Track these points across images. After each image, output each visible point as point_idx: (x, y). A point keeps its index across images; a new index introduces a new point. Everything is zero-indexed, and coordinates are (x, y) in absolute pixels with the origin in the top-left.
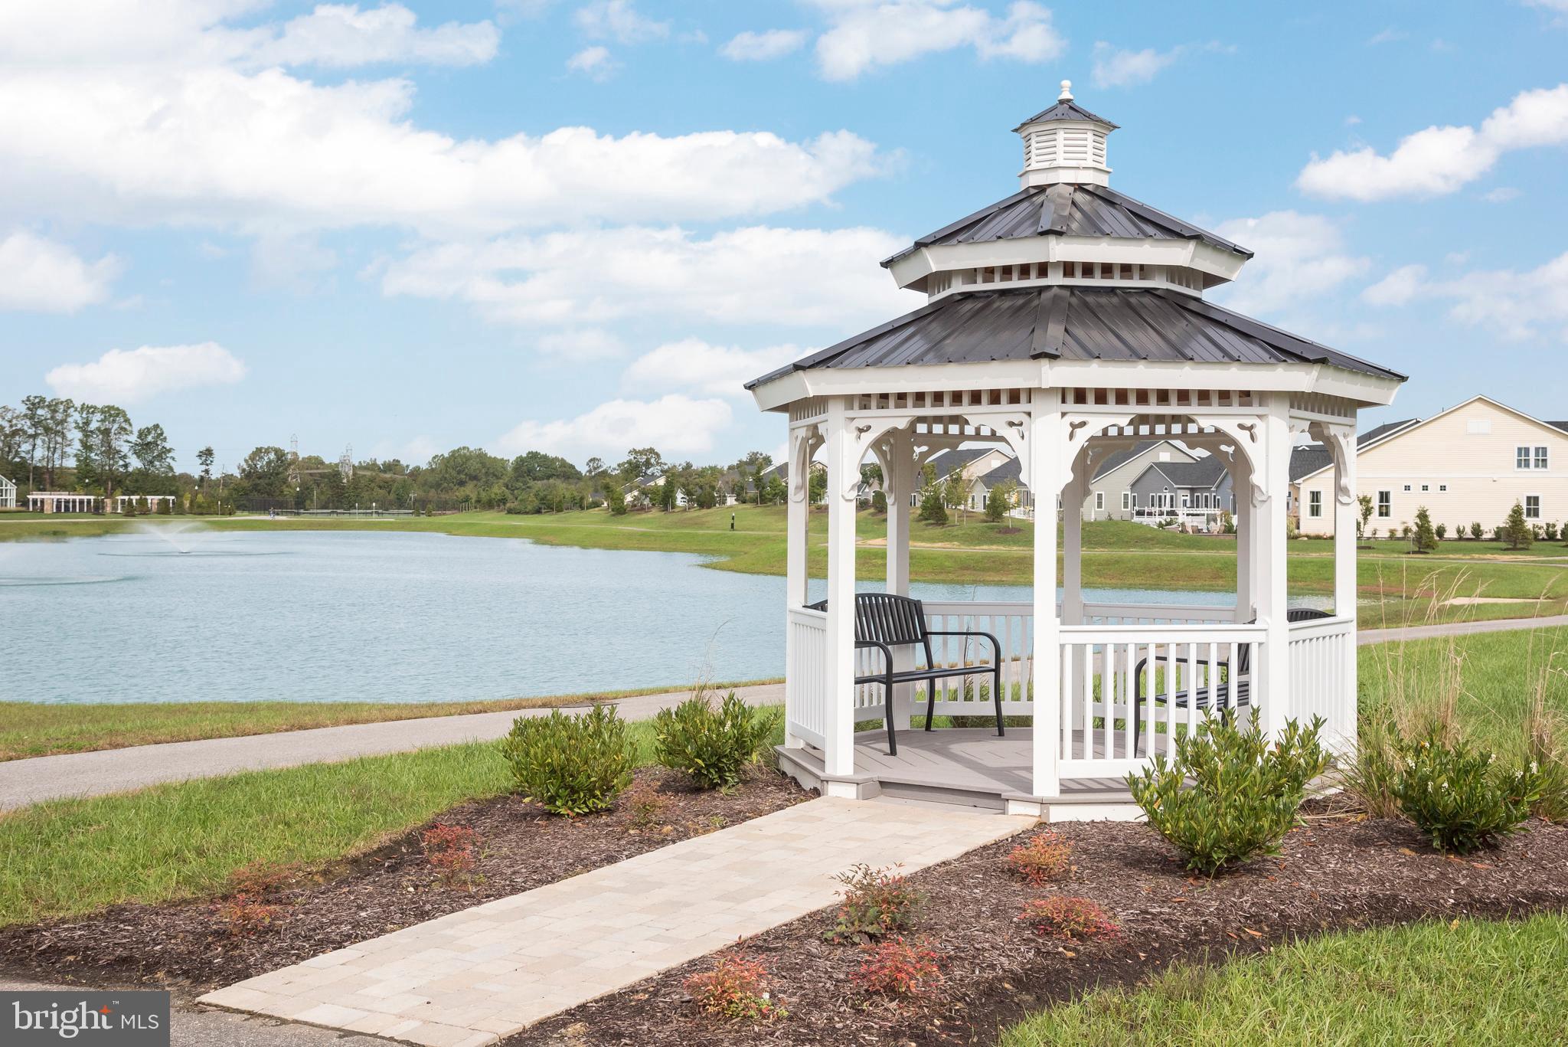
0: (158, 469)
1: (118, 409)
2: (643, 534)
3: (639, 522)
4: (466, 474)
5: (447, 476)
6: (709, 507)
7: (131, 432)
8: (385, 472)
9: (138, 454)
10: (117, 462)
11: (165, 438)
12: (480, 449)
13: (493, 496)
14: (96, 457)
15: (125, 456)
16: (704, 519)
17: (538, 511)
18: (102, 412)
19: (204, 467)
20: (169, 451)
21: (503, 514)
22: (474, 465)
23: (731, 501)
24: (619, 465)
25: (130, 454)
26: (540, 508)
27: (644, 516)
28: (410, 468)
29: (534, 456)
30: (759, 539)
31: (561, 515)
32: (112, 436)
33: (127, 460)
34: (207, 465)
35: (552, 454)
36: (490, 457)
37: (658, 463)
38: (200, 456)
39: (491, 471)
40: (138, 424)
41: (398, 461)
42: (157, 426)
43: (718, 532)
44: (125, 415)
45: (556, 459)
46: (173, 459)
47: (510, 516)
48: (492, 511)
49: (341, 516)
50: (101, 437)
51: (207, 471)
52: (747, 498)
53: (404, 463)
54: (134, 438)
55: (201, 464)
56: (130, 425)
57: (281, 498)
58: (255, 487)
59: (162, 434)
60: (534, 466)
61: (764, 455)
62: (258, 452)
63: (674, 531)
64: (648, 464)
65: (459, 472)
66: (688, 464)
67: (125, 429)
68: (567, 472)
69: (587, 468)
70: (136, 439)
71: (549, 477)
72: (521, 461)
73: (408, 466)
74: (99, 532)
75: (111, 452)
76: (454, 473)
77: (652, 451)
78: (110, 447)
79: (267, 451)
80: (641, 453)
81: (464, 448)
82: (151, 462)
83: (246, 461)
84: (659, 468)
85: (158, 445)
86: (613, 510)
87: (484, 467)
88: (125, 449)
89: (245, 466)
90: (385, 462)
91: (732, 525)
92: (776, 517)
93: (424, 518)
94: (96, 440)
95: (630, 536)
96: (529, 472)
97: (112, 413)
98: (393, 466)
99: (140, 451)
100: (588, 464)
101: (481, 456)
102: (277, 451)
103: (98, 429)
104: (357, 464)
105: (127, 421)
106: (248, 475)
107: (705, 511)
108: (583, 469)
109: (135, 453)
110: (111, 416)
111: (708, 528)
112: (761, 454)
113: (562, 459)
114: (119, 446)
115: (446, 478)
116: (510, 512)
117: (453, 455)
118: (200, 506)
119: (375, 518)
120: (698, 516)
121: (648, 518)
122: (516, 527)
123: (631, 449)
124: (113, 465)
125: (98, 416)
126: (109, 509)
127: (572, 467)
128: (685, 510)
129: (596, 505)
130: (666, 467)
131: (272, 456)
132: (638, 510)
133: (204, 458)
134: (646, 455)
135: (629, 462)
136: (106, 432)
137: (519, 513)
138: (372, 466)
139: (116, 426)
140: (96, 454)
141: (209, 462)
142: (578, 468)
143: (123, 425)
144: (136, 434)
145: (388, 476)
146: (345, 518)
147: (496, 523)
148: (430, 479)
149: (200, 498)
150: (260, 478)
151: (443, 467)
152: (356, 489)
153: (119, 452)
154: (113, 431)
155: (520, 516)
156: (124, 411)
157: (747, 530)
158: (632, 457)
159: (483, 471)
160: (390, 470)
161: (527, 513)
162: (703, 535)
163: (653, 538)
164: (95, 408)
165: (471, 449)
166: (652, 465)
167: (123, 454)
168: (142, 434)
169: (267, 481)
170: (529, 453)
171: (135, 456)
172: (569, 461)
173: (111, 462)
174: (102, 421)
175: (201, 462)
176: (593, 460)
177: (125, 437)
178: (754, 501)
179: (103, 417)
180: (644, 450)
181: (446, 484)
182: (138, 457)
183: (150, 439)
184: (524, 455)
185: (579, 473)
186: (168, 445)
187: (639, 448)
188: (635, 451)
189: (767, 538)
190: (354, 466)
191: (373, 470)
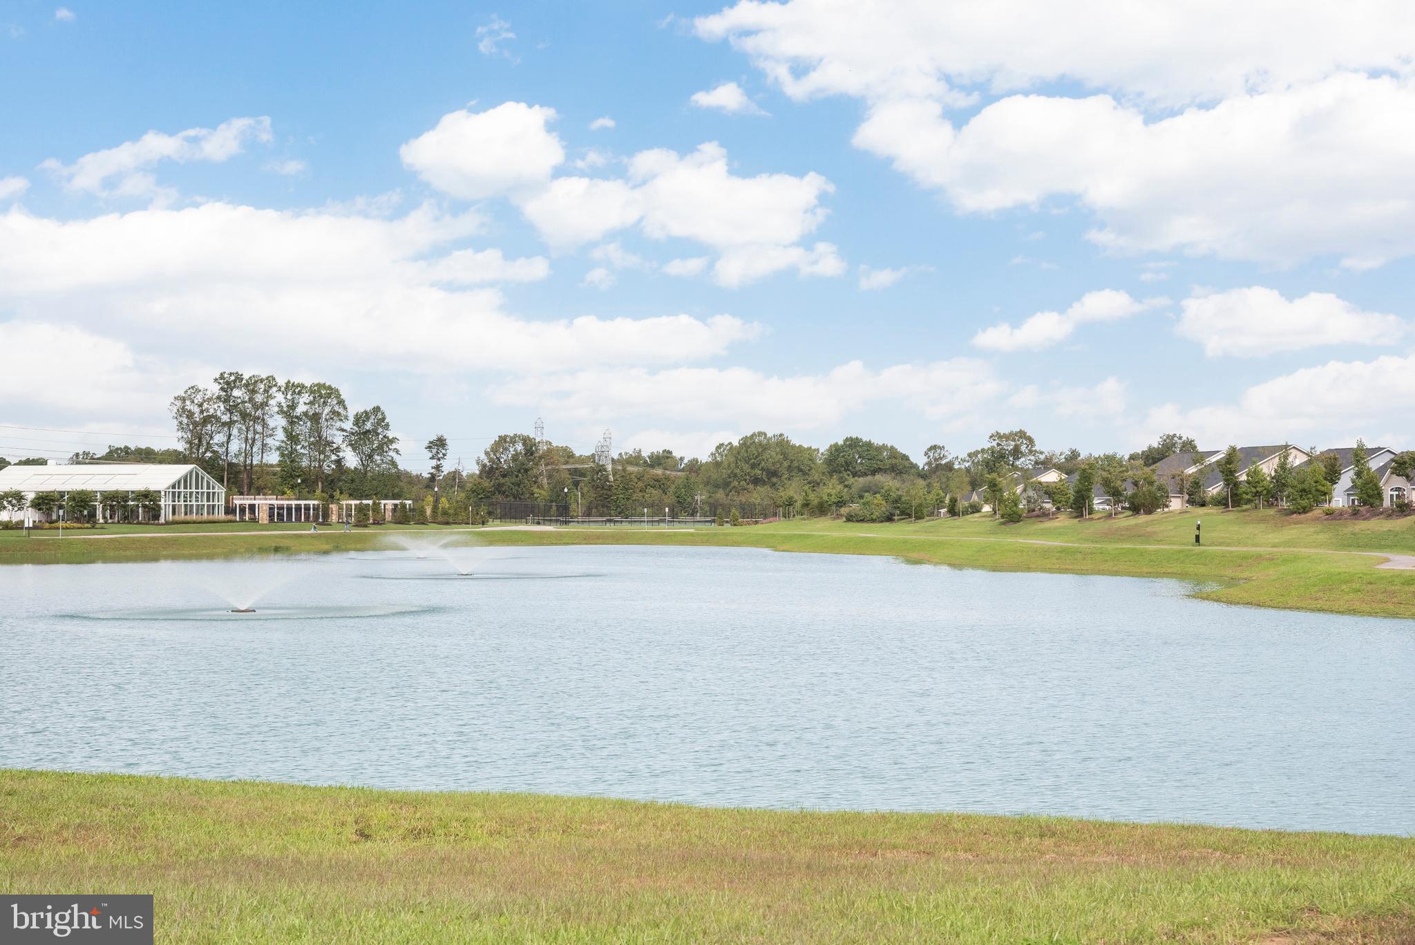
0: (378, 466)
1: (330, 388)
2: (1063, 551)
3: (1046, 533)
4: (763, 469)
5: (738, 471)
6: (1149, 512)
7: (346, 418)
8: (652, 466)
9: (354, 447)
10: (329, 457)
11: (387, 425)
12: (781, 435)
13: (825, 498)
14: (302, 451)
15: (338, 449)
16: (1148, 529)
17: (889, 519)
18: (312, 392)
19: (434, 463)
20: (392, 441)
21: (840, 522)
22: (773, 455)
23: (1176, 504)
24: (970, 455)
25: (343, 446)
26: (893, 515)
27: (1048, 524)
28: (686, 461)
29: (853, 443)
30: (1245, 557)
31: (921, 524)
32: (323, 423)
33: (341, 454)
34: (439, 459)
35: (878, 441)
36: (794, 446)
37: (1031, 451)
38: (430, 447)
39: (796, 464)
40: (355, 408)
41: (670, 452)
42: (377, 410)
43: (1175, 547)
44: (338, 396)
45: (884, 447)
46: (397, 452)
47: (850, 524)
48: (823, 518)
49: (618, 526)
50: (309, 424)
51: (438, 468)
52: (1208, 499)
53: (677, 454)
54: (348, 425)
55: (432, 458)
56: (345, 408)
57: (529, 502)
58: (499, 489)
59: (384, 419)
60: (854, 457)
61: (1184, 438)
62: (502, 442)
63: (1111, 547)
64: (1016, 452)
65: (753, 466)
66: (1073, 452)
67: (339, 414)
68: (897, 465)
69: (925, 460)
70: (351, 426)
71: (874, 473)
72: (836, 450)
73: (682, 459)
74: (326, 547)
75: (322, 444)
76: (746, 468)
77: (1022, 434)
78: (320, 437)
79: (513, 440)
80: (1007, 437)
81: (760, 434)
82: (370, 456)
83: (487, 453)
84: (1033, 458)
85: (378, 434)
86: (1002, 517)
87: (786, 459)
88: (338, 439)
89: (486, 461)
90: (652, 453)
91: (1197, 538)
92: (1263, 526)
93: (728, 528)
94: (303, 428)
95: (1046, 553)
96: (848, 465)
97: (323, 393)
98: (663, 459)
99: (356, 441)
100: (926, 454)
101: (782, 444)
102: (526, 440)
103: (306, 414)
104: (616, 457)
105: (341, 402)
106: (488, 471)
107: (1142, 518)
108: (920, 460)
109: (351, 445)
110: (321, 396)
111: (1159, 542)
112: (1180, 438)
113: (892, 447)
114: (331, 435)
115: (735, 475)
116: (850, 519)
117: (744, 444)
118: (445, 513)
119: (664, 528)
120: (1136, 525)
121: (1056, 528)
122: (867, 540)
123: (994, 432)
124: (324, 461)
125: (306, 398)
126: (334, 518)
127: (905, 458)
128: (1109, 516)
129: (975, 509)
130: (1042, 457)
131: (520, 447)
132: (1038, 516)
133: (434, 451)
134: (1014, 440)
135: (992, 450)
136: (315, 418)
137: (862, 521)
138: (636, 459)
139: (327, 410)
140: (303, 447)
141: (441, 455)
142: (913, 460)
143: (336, 408)
144: (352, 419)
145: (658, 471)
146: (625, 527)
147: (835, 534)
148: (714, 476)
149: (444, 503)
150: (504, 476)
151: (732, 459)
152: (627, 489)
153: (329, 443)
154: (324, 416)
155: (865, 525)
156: (337, 390)
157: (1220, 544)
158: (994, 444)
159: (786, 464)
160: (659, 464)
161: (873, 521)
162: (1156, 551)
163: (1080, 556)
164: (303, 386)
165: (769, 435)
166: (1023, 455)
167: (335, 446)
168: (360, 419)
169: (514, 480)
170: (847, 439)
171: (350, 448)
172: (902, 449)
173: (322, 456)
174: (312, 403)
175: (430, 455)
176: (934, 448)
177: (338, 424)
178: (1221, 502)
179: (311, 398)
180: (1011, 434)
181: (736, 483)
182: (354, 449)
183: (368, 426)
184: (841, 442)
185: (915, 466)
186: (390, 435)
187: (1004, 430)
188: (999, 436)
189: (1259, 558)
190: (613, 459)
191: (638, 465)
